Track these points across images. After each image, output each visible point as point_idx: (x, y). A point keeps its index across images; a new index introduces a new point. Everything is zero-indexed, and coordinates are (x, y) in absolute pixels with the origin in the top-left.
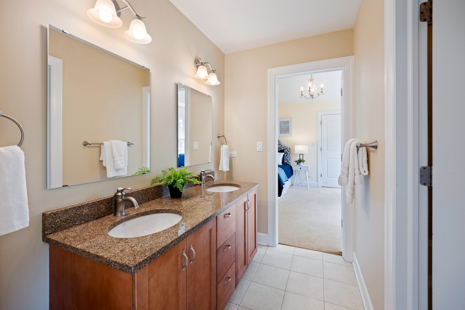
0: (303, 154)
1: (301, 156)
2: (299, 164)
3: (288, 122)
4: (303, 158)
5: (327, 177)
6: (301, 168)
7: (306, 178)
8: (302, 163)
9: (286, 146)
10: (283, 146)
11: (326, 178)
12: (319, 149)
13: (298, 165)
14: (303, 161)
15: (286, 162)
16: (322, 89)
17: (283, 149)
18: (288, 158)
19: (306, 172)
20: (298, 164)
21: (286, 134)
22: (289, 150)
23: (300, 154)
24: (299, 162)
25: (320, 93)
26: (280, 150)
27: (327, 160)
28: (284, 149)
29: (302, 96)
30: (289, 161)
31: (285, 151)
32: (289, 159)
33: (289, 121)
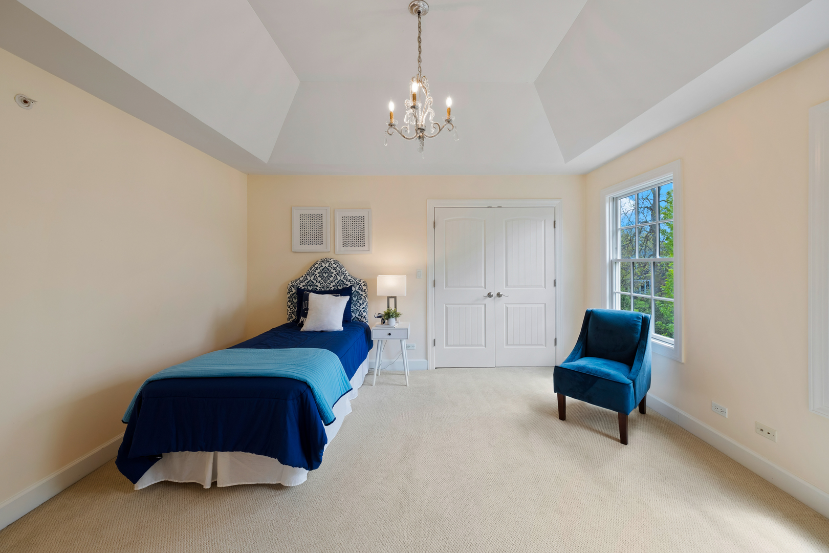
0: (395, 298)
1: (392, 301)
2: (386, 321)
3: (362, 219)
4: (396, 307)
5: (447, 345)
6: (390, 334)
7: (402, 353)
8: (393, 320)
9: (356, 276)
10: (349, 278)
11: (445, 347)
12: (430, 284)
13: (384, 326)
14: (397, 315)
15: (357, 316)
16: (449, 111)
17: (350, 285)
18: (362, 307)
19: (403, 342)
20: (384, 323)
21: (357, 248)
22: (364, 288)
23: (389, 298)
24: (387, 317)
25: (442, 123)
26: (342, 287)
27: (447, 308)
28: (352, 286)
29: (391, 130)
30: (364, 314)
31: (353, 289)
32: (363, 310)
33: (365, 218)
